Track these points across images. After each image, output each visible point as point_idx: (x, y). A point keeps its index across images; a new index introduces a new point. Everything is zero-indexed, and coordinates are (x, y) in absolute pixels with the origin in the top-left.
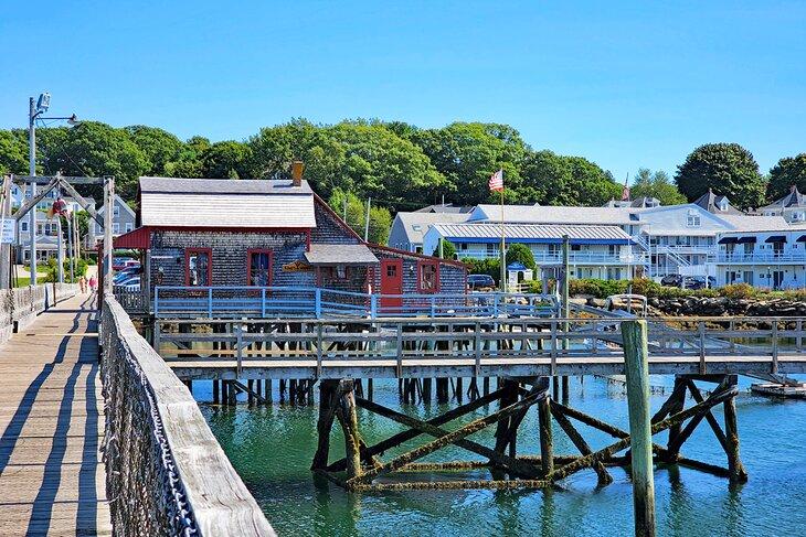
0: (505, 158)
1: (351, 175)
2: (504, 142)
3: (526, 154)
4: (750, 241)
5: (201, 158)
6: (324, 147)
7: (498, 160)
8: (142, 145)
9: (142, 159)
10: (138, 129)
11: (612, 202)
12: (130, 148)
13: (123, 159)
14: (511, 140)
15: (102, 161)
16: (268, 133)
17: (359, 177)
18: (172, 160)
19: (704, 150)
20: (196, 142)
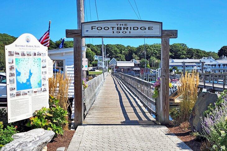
0: (183, 50)
1: (154, 54)
2: (183, 47)
3: (187, 49)
4: (215, 65)
5: (128, 51)
6: (150, 49)
7: (182, 50)
8: (118, 48)
9: (118, 51)
10: (117, 45)
11: (203, 58)
12: (116, 49)
13: (115, 51)
14: (185, 46)
15: (111, 51)
16: (140, 46)
17: (156, 54)
18: (124, 50)
19: (224, 47)
20: (128, 46)
